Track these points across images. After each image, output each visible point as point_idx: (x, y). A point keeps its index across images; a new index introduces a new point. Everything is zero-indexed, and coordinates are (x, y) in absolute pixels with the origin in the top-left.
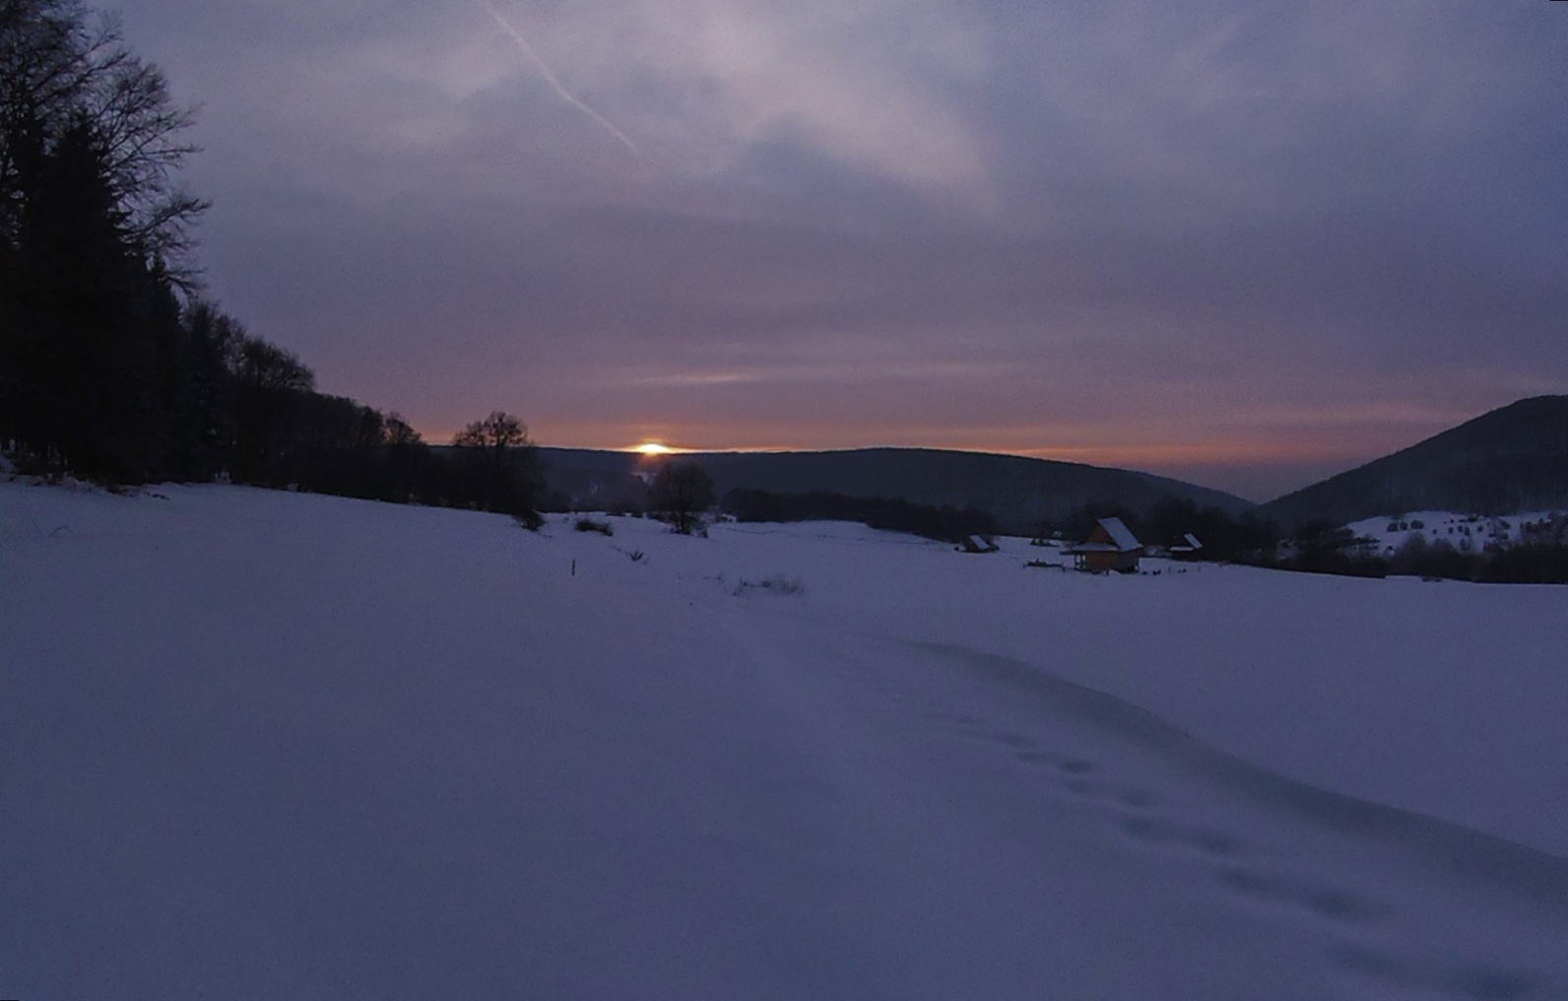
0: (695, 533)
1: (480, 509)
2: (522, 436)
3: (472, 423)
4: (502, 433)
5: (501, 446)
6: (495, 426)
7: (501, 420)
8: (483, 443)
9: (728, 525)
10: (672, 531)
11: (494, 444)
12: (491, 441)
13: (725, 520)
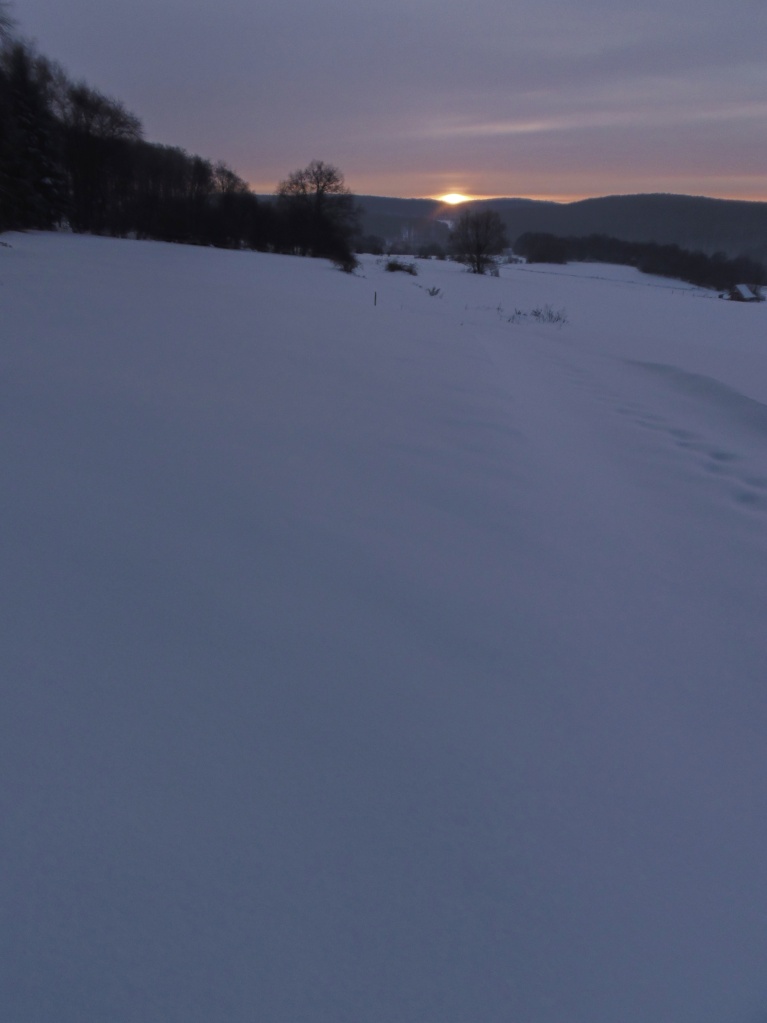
0: (488, 272)
1: (303, 254)
2: (339, 183)
3: (294, 172)
4: (321, 180)
5: (320, 194)
6: (314, 174)
7: (319, 167)
8: (304, 191)
9: (518, 266)
10: (469, 271)
11: (315, 191)
12: (311, 189)
13: (516, 261)
